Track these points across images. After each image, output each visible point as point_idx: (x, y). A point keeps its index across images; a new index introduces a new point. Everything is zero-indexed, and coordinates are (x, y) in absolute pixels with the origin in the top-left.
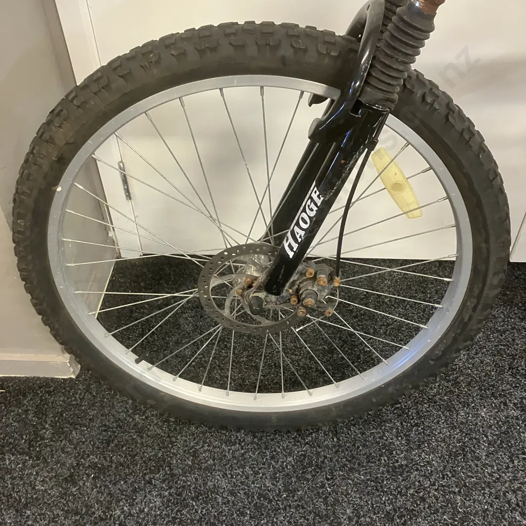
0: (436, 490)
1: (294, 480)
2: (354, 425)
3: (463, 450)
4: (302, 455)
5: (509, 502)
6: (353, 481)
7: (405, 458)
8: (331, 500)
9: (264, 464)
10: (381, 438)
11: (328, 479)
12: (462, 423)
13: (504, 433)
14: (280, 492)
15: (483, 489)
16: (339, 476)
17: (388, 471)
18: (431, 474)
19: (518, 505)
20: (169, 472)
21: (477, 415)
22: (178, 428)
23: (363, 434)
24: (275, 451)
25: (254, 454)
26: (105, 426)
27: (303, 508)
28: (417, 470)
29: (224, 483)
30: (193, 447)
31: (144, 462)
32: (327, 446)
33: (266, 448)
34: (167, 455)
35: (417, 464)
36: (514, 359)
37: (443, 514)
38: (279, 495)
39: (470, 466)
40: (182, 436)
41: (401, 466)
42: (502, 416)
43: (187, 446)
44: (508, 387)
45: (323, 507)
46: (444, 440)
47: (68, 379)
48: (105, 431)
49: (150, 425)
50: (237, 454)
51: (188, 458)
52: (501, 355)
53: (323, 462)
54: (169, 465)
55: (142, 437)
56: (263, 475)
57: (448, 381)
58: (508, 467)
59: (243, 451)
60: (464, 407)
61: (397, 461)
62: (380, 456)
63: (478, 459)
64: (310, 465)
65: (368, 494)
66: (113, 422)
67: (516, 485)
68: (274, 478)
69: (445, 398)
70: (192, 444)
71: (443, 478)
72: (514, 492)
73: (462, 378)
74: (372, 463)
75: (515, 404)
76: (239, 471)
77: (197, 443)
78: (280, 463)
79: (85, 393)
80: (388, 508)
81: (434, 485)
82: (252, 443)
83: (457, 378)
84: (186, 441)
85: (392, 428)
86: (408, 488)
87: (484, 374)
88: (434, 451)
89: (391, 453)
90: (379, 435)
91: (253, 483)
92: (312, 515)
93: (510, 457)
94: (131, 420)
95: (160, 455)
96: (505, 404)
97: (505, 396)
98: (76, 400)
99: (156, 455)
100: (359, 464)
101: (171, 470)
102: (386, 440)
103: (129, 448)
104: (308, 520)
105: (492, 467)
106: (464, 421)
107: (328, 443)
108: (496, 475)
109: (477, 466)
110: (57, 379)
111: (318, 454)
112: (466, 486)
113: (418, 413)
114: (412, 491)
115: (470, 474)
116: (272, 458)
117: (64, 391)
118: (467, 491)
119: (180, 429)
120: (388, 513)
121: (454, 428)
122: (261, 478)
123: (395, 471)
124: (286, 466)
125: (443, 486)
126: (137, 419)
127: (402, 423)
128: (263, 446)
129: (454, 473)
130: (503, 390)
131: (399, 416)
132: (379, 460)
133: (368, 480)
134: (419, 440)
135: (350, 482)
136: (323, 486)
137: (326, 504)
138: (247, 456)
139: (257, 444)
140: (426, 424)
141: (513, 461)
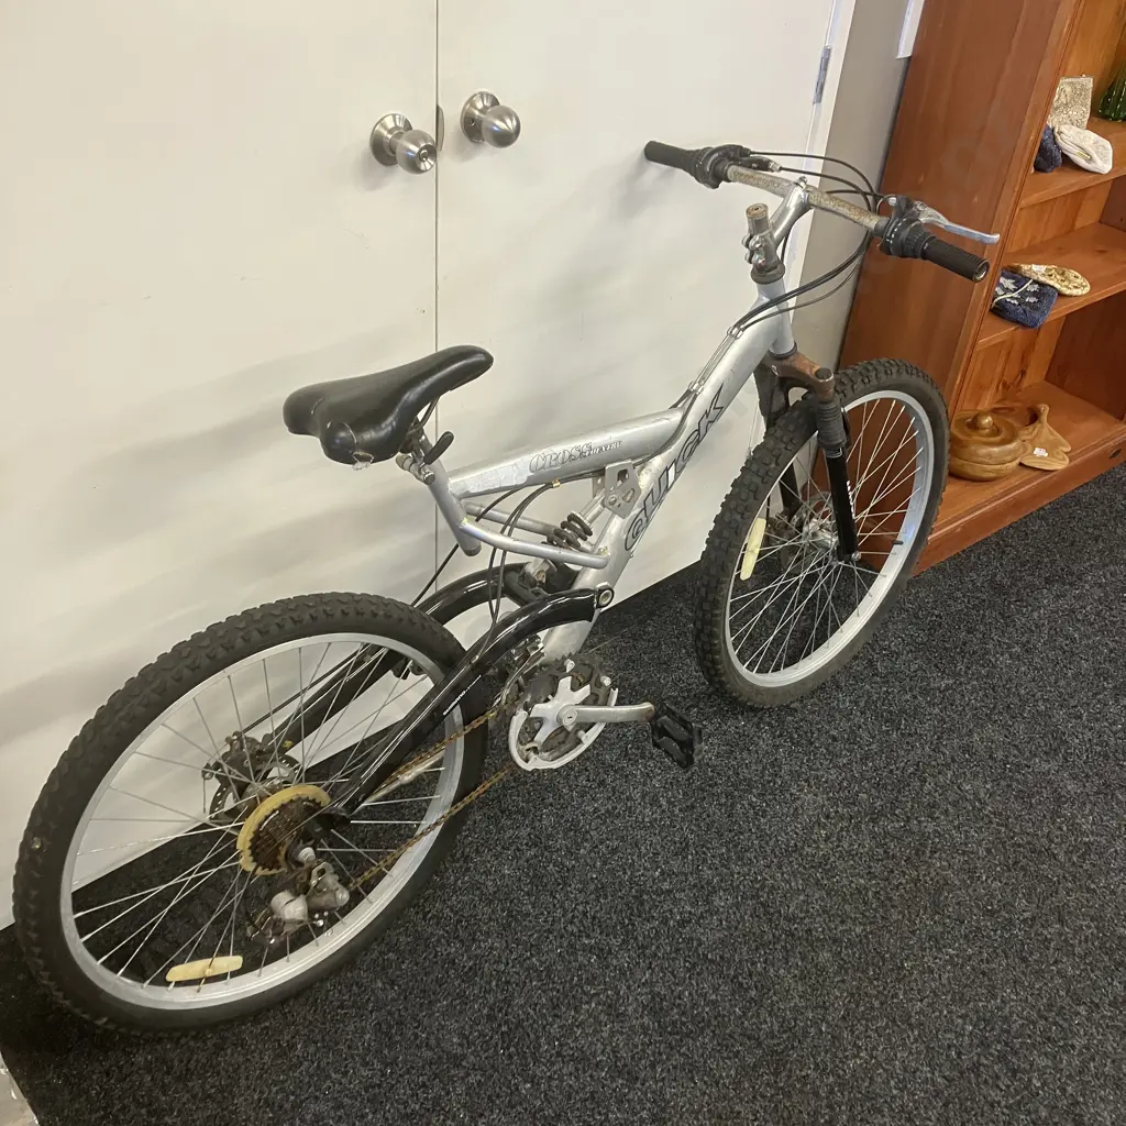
0: (513, 967)
1: (386, 1052)
3: (512, 916)
4: (375, 1024)
5: (572, 934)
6: (438, 1011)
7: (469, 958)
8: (433, 1042)
9: (346, 1060)
10: (436, 956)
11: (416, 1028)
12: (495, 892)
13: (534, 877)
14: (381, 1071)
15: (548, 938)
16: (424, 1017)
17: (463, 981)
18: (500, 957)
19: (580, 931)
21: (504, 876)
22: (226, 1095)
23: (417, 964)
24: (347, 1040)
25: (328, 1058)
27: (413, 1068)
28: (486, 961)
29: (322, 1107)
30: (259, 1100)
32: (393, 1000)
33: (337, 1044)
35: (483, 956)
37: (531, 982)
38: (383, 1075)
39: (526, 926)
40: (238, 1099)
41: (470, 968)
42: (523, 862)
43: (252, 1103)
44: (511, 831)
45: (430, 1053)
46: (490, 919)
49: (192, 1115)
50: (312, 1071)
52: (488, 805)
53: (400, 1016)
56: (354, 1069)
57: (458, 861)
58: (554, 905)
59: (315, 1065)
60: (487, 876)
61: (465, 966)
63: (528, 914)
65: (460, 1012)
68: (365, 1064)
69: (466, 878)
70: (256, 1097)
71: (512, 952)
72: (571, 923)
73: (468, 850)
74: (444, 984)
75: (527, 844)
76: (328, 1083)
77: (260, 1092)
78: (361, 1048)
80: (485, 1012)
81: (508, 964)
82: (318, 1049)
83: (463, 852)
84: (246, 1100)
85: (439, 941)
86: (489, 983)
87: (484, 833)
88: (488, 934)
89: (455, 963)
91: (351, 1083)
92: (427, 1067)
93: (551, 895)
96: (518, 850)
97: (514, 842)
100: (434, 994)
102: (442, 955)
104: (426, 1074)
105: (542, 914)
106: (495, 889)
108: (551, 919)
109: (530, 921)
111: (390, 1013)
112: (532, 946)
113: (452, 910)
114: (494, 983)
115: (529, 933)
116: (349, 1047)
118: (536, 948)
119: (230, 1094)
120: (488, 1016)
121: (491, 902)
122: (354, 1073)
123: (469, 975)
124: (369, 1045)
125: (516, 959)
128: (331, 1044)
129: (518, 942)
130: (509, 838)
131: (438, 924)
132: (449, 977)
133: (451, 1001)
134: (470, 934)
135: (437, 1014)
136: (416, 1036)
137: (431, 1049)
138: (322, 1065)
139: (324, 1047)
140: (466, 915)
141: (555, 897)
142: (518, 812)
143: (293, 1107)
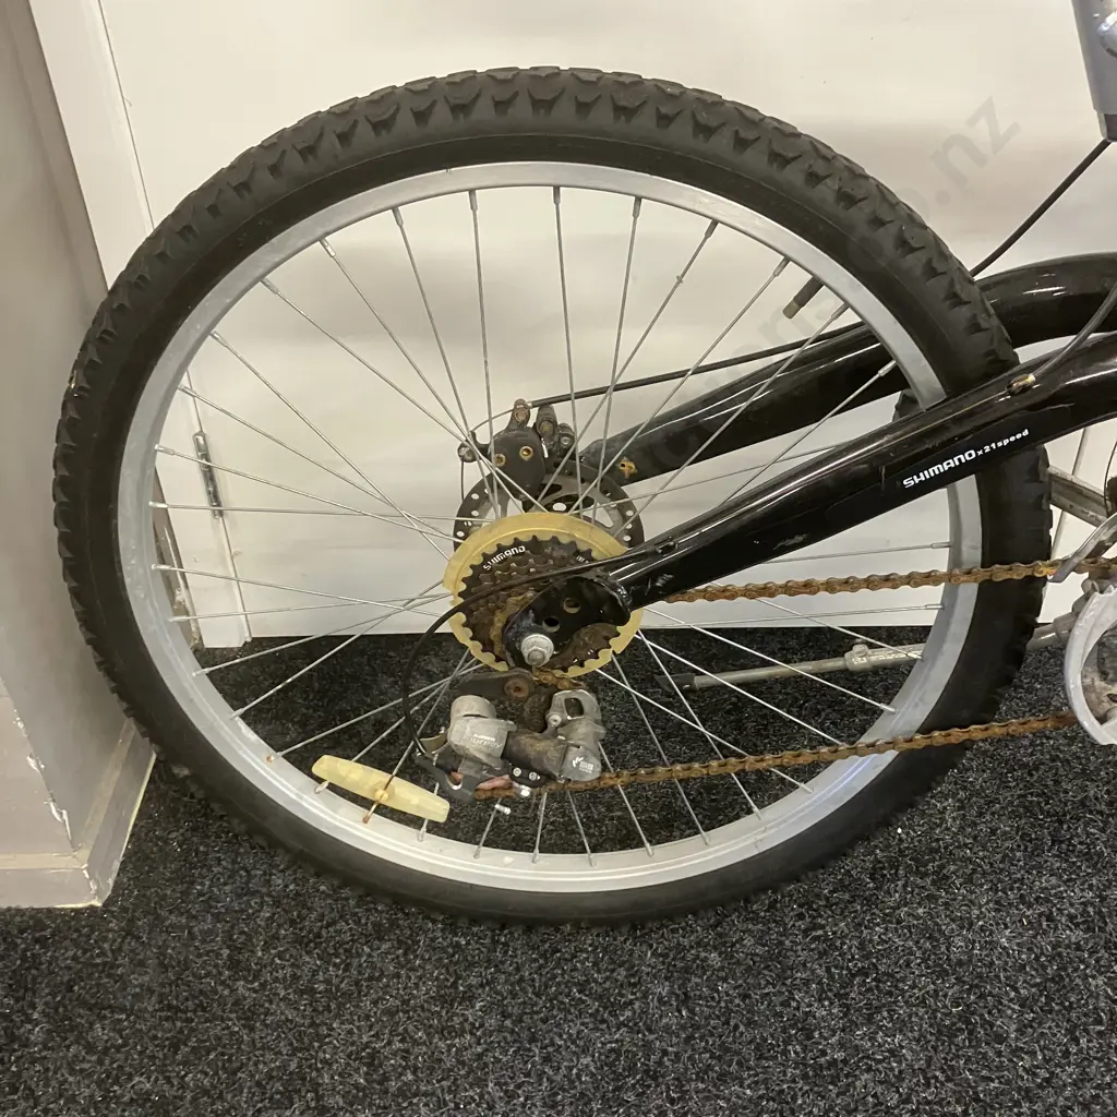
1: (596, 1106)
2: (725, 980)
3: (968, 1022)
4: (612, 1050)
6: (728, 1100)
7: (842, 1045)
9: (528, 1075)
10: (786, 1004)
11: (672, 1101)
12: (960, 963)
13: (1052, 980)
15: (1017, 1104)
16: (697, 1091)
17: (805, 1077)
18: (900, 1078)
20: (313, 1104)
21: (992, 945)
22: (333, 1006)
23: (745, 997)
24: (552, 1044)
25: (505, 1053)
26: (170, 1007)
28: (869, 1069)
30: (367, 1045)
31: (258, 1084)
32: (667, 1028)
33: (533, 1040)
34: (310, 1067)
35: (868, 1057)
36: (1061, 823)
39: (985, 1055)
40: (342, 1023)
41: (833, 1063)
42: (1045, 943)
43: (353, 1044)
44: (1054, 880)
46: (923, 1002)
47: (87, 908)
48: (167, 1019)
49: (271, 1002)
50: (467, 1055)
51: (357, 1070)
52: (1034, 816)
53: (660, 1063)
54: (315, 1087)
55: (252, 1029)
56: (526, 1099)
57: (924, 876)
58: (1066, 1054)
59: (479, 1050)
60: (962, 928)
61: (824, 1053)
62: (786, 1043)
63: (1000, 1039)
64: (631, 1069)
66: (187, 999)
67: (1089, 1092)
69: (921, 911)
70: (365, 1039)
71: (928, 1085)
72: (1085, 1106)
73: (952, 868)
74: (767, 1059)
75: (1071, 918)
76: (474, 1093)
77: (376, 1035)
78: (563, 1071)
79: (124, 938)
81: (908, 1101)
82: (501, 1029)
83: (942, 867)
84: (350, 1032)
85: (807, 982)
87: (999, 856)
88: (902, 1026)
89: (809, 1037)
90: (781, 999)
93: (1070, 1032)
94: (226, 992)
95: (293, 1066)
96: (1050, 918)
97: (1047, 900)
98: (102, 954)
99: (284, 1067)
100: (739, 1063)
101: (318, 1098)
102: (798, 1009)
103: (223, 1054)
105: (1033, 1054)
106: (964, 958)
107: (671, 1020)
108: (1043, 1073)
109: (999, 1053)
110: (62, 909)
111: (647, 1046)
112: (977, 1100)
113: (862, 947)
115: (984, 1073)
116: (547, 1059)
117: (75, 935)
119: (339, 1008)
121: (943, 974)
122: (524, 1105)
123: (821, 1075)
124: (579, 1076)
125: (928, 1103)
126: (241, 990)
127: (828, 970)
128: (525, 1035)
129: (951, 1074)
130: (1043, 890)
131: (822, 954)
132: (785, 1052)
133: (761, 1097)
134: (869, 1005)
135: (722, 1103)
138: (489, 1058)
139: (512, 1032)
140: (882, 969)
141: (1076, 1041)
142: (1087, 856)
143: (401, 1093)
